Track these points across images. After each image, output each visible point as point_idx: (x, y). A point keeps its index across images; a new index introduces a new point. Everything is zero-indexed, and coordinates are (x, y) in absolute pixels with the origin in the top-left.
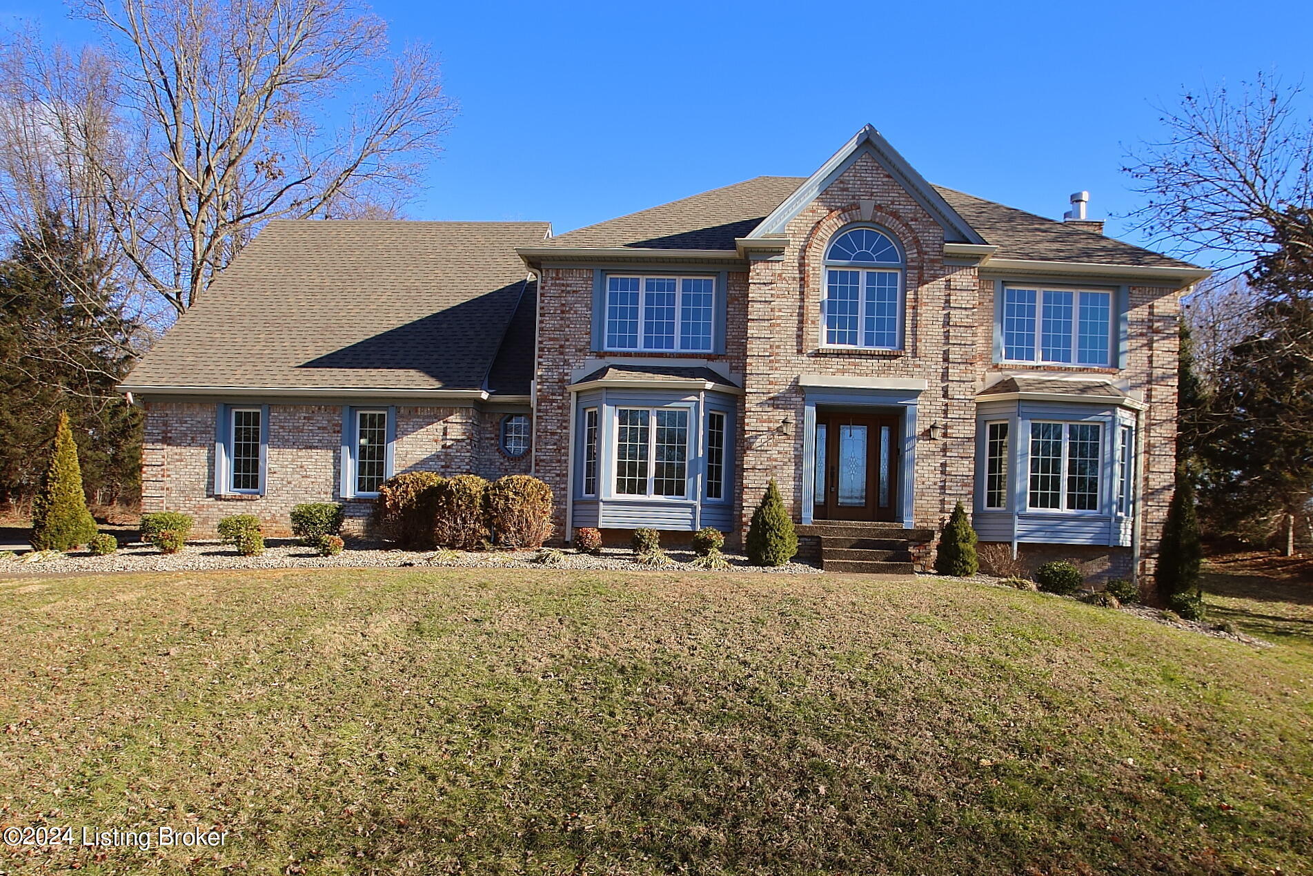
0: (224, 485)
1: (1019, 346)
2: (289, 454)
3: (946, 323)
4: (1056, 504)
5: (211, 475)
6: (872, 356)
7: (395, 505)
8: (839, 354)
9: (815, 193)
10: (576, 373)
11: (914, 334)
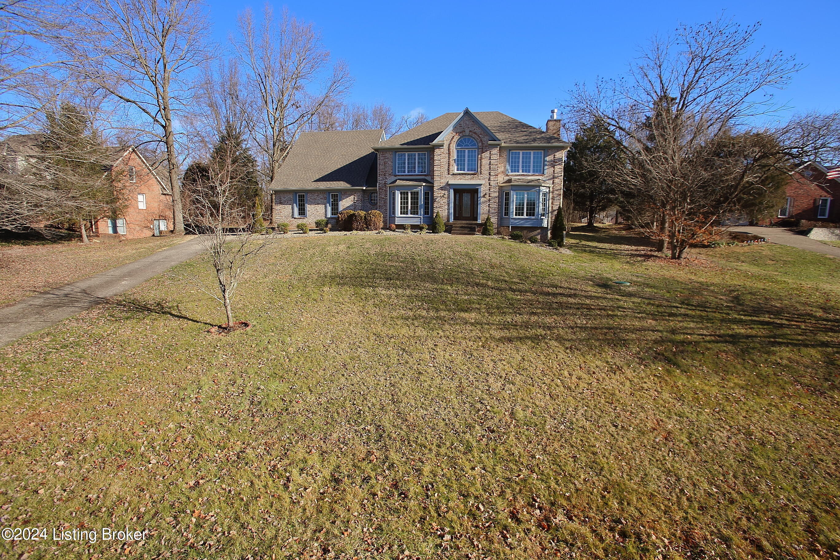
0: (296, 214)
1: (515, 169)
2: (313, 206)
3: (490, 164)
4: (523, 215)
5: (293, 212)
6: (469, 174)
7: (342, 219)
8: (459, 174)
9: (452, 128)
10: (389, 181)
11: (481, 168)
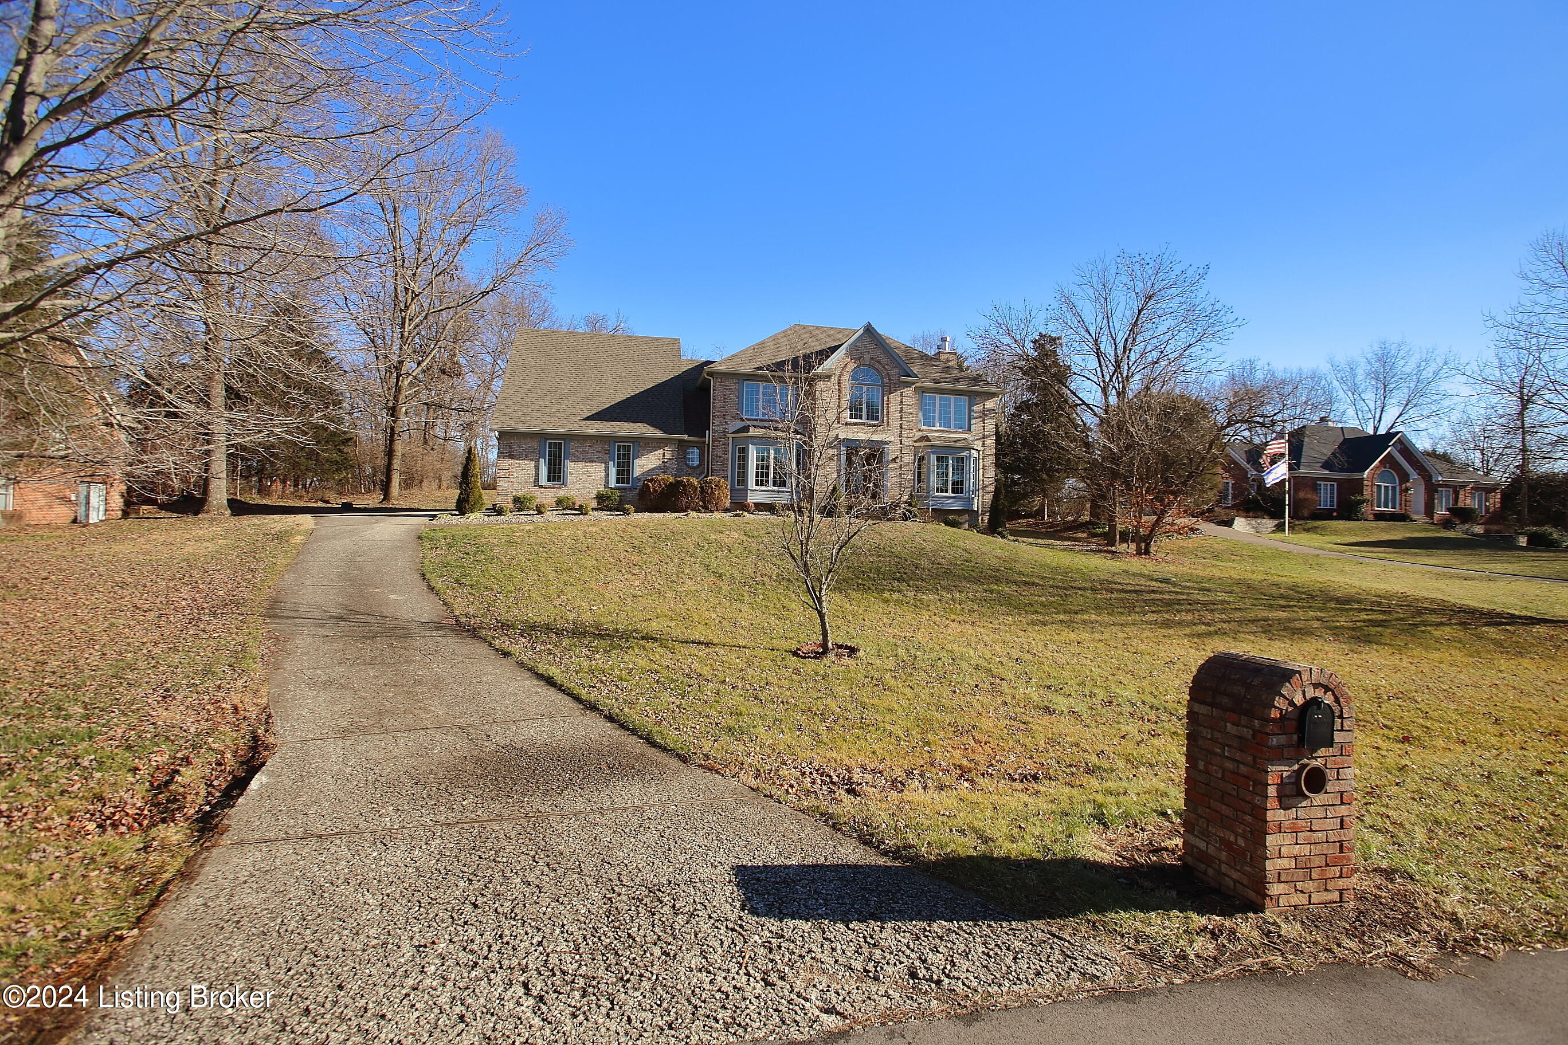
0: (543, 480)
1: (929, 421)
2: (580, 465)
3: (901, 411)
4: (946, 492)
5: (537, 475)
6: (870, 425)
7: (655, 491)
8: (855, 424)
9: (844, 351)
10: (731, 429)
11: (888, 416)
